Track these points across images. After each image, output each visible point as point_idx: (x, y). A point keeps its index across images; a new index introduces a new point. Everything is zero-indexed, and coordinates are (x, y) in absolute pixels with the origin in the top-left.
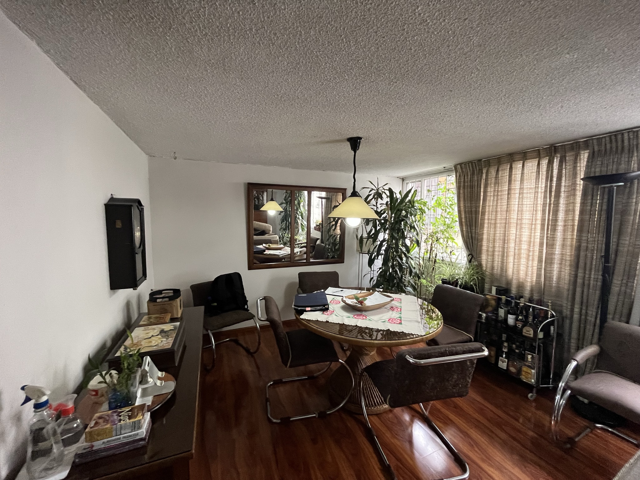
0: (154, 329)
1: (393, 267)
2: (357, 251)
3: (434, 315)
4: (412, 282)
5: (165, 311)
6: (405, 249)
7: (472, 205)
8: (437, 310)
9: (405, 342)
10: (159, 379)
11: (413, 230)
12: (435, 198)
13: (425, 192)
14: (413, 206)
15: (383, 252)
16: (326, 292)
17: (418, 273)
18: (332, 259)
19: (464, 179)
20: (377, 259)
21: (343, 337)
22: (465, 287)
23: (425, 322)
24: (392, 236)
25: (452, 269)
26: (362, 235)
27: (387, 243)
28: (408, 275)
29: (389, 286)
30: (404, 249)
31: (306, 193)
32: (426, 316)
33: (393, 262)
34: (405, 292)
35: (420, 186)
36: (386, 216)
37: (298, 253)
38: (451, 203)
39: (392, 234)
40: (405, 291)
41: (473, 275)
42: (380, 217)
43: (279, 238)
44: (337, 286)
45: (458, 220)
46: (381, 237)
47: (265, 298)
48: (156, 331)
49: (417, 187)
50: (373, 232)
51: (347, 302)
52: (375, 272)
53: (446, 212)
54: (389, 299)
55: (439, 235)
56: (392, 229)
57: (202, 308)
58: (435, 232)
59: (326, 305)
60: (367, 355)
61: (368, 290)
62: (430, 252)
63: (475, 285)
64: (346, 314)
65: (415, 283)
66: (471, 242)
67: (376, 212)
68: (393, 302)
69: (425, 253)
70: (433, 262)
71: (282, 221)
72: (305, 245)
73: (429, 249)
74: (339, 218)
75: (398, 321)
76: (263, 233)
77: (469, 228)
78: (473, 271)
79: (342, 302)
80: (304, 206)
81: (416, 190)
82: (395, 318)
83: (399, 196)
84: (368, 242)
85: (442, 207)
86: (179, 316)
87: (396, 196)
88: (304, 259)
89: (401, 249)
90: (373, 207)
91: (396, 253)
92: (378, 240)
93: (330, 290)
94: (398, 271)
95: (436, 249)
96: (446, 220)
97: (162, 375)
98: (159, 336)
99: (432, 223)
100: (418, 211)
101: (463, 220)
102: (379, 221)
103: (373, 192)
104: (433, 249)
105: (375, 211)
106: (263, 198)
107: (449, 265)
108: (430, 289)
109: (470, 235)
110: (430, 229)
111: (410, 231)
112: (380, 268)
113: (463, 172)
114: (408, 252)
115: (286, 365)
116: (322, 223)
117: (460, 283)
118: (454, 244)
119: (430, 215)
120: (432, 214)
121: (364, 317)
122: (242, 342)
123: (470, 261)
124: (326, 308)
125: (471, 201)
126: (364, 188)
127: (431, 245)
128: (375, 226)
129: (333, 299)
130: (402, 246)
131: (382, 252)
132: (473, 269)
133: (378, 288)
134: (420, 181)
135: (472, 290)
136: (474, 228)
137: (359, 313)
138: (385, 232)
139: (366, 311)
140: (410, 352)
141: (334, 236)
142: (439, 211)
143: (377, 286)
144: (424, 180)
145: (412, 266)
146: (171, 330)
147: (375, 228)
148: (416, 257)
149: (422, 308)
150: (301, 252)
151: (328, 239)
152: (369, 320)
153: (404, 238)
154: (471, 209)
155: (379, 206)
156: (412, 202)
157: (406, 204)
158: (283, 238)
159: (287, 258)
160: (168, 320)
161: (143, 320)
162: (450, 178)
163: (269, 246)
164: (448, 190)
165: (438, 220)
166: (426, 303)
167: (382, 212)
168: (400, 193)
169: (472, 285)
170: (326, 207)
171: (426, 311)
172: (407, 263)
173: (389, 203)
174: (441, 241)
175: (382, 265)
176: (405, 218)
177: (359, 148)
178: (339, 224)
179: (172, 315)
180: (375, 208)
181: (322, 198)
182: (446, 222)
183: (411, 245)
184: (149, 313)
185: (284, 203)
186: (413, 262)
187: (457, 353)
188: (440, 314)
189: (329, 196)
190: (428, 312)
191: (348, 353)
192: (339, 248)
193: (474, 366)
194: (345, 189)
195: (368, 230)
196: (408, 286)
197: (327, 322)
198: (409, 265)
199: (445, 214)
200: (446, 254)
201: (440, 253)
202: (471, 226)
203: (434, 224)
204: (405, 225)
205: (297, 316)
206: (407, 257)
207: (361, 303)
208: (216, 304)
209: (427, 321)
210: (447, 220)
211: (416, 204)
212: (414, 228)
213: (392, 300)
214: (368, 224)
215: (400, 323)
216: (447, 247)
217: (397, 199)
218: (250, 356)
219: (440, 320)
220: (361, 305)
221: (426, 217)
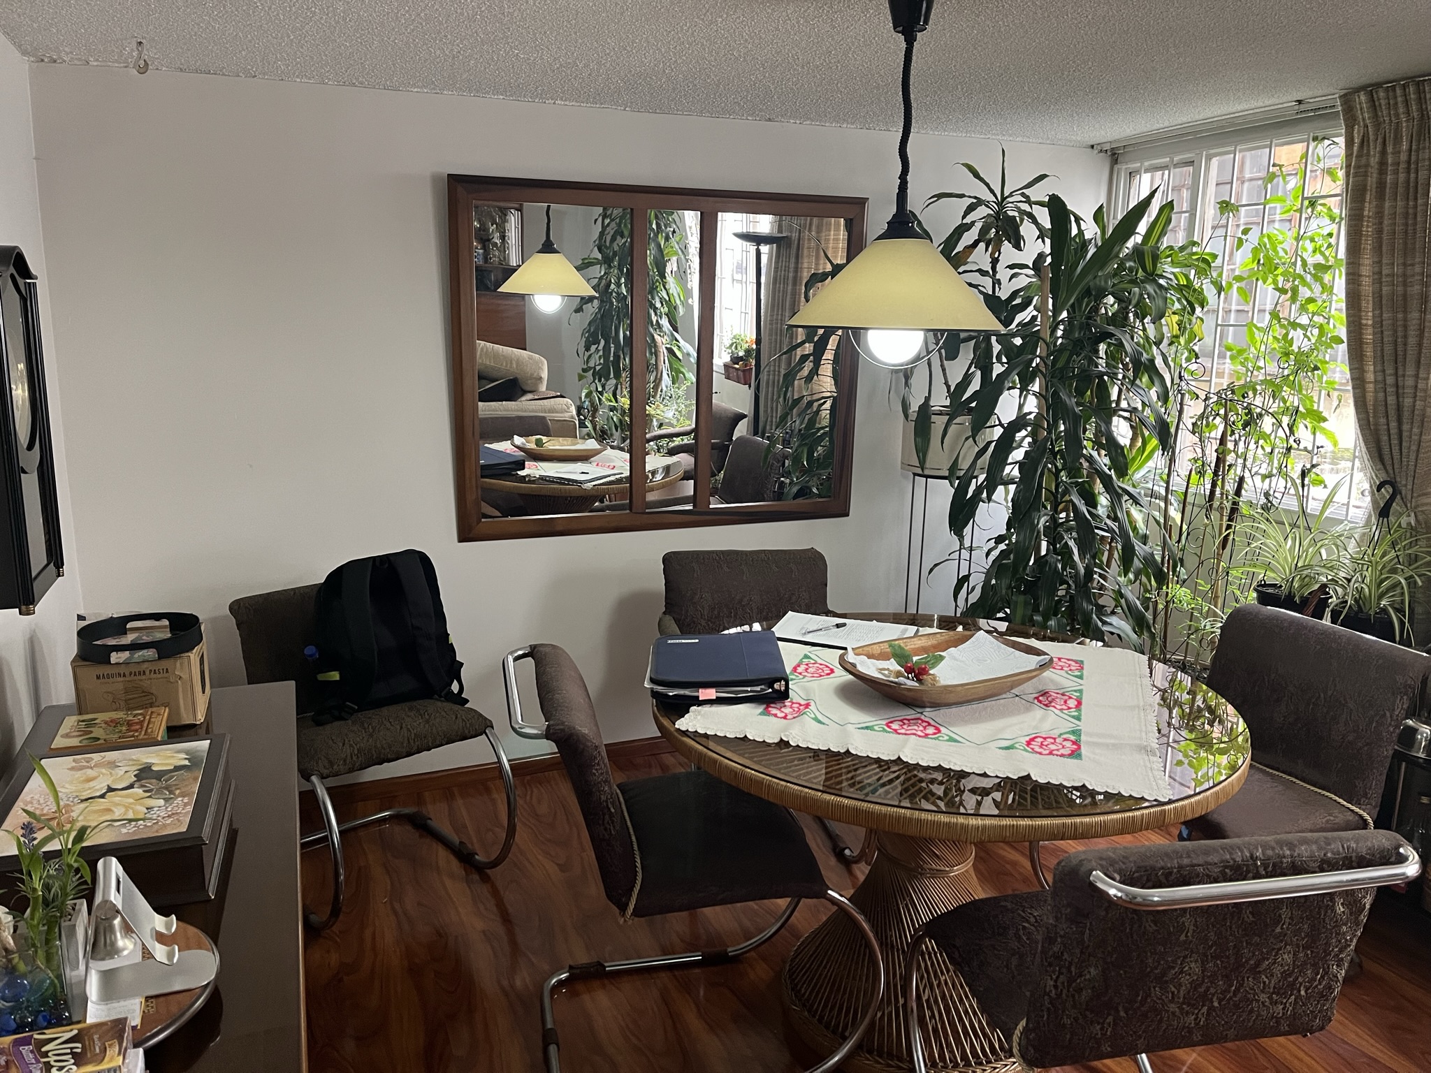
0: (113, 765)
1: (1054, 532)
2: (906, 465)
3: (1216, 732)
4: (1130, 596)
5: (142, 699)
6: (1107, 460)
7: (1409, 271)
8: (1230, 709)
9: (1090, 825)
10: (160, 938)
11: (1145, 379)
12: (1253, 237)
13: (1209, 212)
14: (1152, 277)
15: (1016, 472)
16: (779, 630)
17: (1158, 558)
18: (800, 501)
19: (1383, 153)
20: (989, 499)
21: (846, 801)
22: (1356, 617)
23: (1180, 756)
24: (1052, 403)
25: (1305, 543)
26: (928, 399)
27: (1033, 434)
28: (1115, 567)
29: (1036, 610)
30: (1103, 460)
31: (691, 219)
32: (1185, 733)
33: (1056, 510)
34: (1098, 636)
35: (1189, 181)
36: (1034, 318)
37: (659, 477)
38: (1319, 259)
39: (1055, 394)
40: (1102, 633)
41: (1394, 571)
42: (1007, 323)
43: (579, 414)
44: (817, 606)
45: (1344, 337)
46: (1008, 407)
47: (533, 652)
48: (120, 772)
49: (1177, 189)
50: (975, 385)
51: (861, 668)
52: (978, 555)
53: (1294, 299)
54: (1032, 661)
55: (1258, 401)
56: (1057, 375)
57: (288, 689)
58: (1243, 386)
59: (779, 680)
60: (936, 874)
61: (947, 623)
62: (1216, 473)
63: (1400, 611)
64: (856, 717)
65: (1146, 601)
66: (1394, 431)
67: (992, 302)
68: (1047, 674)
69: (1194, 477)
70: (1226, 513)
71: (591, 341)
72: (687, 440)
73: (1212, 457)
74: (830, 331)
75: (1068, 744)
76: (511, 388)
77: (1390, 371)
78: (1393, 554)
79: (839, 671)
80: (682, 275)
81: (1170, 205)
82: (1055, 733)
83: (1091, 230)
84: (952, 429)
85: (1280, 279)
86: (200, 718)
87: (1081, 232)
88: (684, 500)
89: (1090, 459)
90: (976, 278)
91: (1069, 476)
92: (993, 420)
93: (792, 624)
94: (1076, 551)
95: (1240, 461)
96: (1292, 334)
97: (168, 926)
98: (138, 791)
99: (1230, 349)
100: (1173, 296)
101: (1369, 337)
102: (1002, 339)
103: (982, 211)
104: (1230, 458)
105: (985, 295)
106: (503, 237)
107: (1294, 525)
108: (1206, 624)
109: (1391, 400)
110: (1220, 375)
111: (1133, 383)
112: (999, 540)
113: (1378, 125)
114: (1122, 471)
115: (623, 908)
116: (758, 351)
117: (1333, 601)
118: (1321, 439)
119: (1228, 312)
120: (1234, 307)
121: (930, 730)
122: (441, 823)
123: (1383, 512)
124: (775, 691)
125: (1407, 251)
126: (940, 196)
127: (1223, 441)
128: (985, 362)
129: (806, 657)
130: (1098, 445)
131: (1012, 471)
132: (1393, 545)
133: (990, 616)
134: (1191, 163)
135: (1385, 631)
136: (1410, 371)
137: (910, 713)
138: (1024, 389)
139: (936, 705)
140: (1112, 862)
141: (810, 404)
142: (1266, 295)
143: (985, 608)
144: (1209, 159)
145: (1135, 529)
146: (177, 768)
147: (986, 370)
148: (1153, 494)
149: (1167, 701)
150: (667, 469)
151: (783, 419)
152: (951, 740)
153: (1106, 411)
154: (1405, 284)
155: (1003, 274)
156: (1147, 258)
157: (1121, 266)
158: (595, 410)
159: (619, 494)
160: (161, 734)
161: (62, 731)
162: (1321, 149)
163: (539, 443)
164: (1313, 204)
165: (1258, 336)
166: (1187, 681)
167: (1018, 301)
168: (1098, 216)
169: (1384, 610)
170: (776, 280)
171: (1182, 717)
172: (1115, 519)
173: (1049, 260)
174: (1267, 424)
175: (1009, 525)
176: (1111, 329)
177: (926, 22)
178: (829, 355)
179: (174, 712)
180: (987, 283)
181: (757, 239)
182: (1291, 343)
183: (1133, 440)
184: (81, 706)
185: (598, 262)
186: (1137, 515)
187: (1297, 869)
188: (1242, 725)
189: (790, 229)
190: (1191, 718)
191: (862, 871)
192: (829, 454)
193: (1364, 918)
194: (861, 203)
195: (955, 379)
196: (1113, 613)
197: (783, 744)
198: (1121, 527)
199: (1290, 311)
200: (1282, 482)
201: (1258, 479)
202: (1398, 360)
203: (1238, 354)
204: (1112, 357)
205: (666, 722)
206: (1116, 495)
207: (919, 673)
208: (335, 676)
209: (1186, 756)
210: (1296, 335)
211: (1167, 268)
212: (1151, 368)
213: (1043, 667)
214: (952, 355)
215: (1075, 754)
216: (1289, 449)
217: (1084, 244)
218: (476, 877)
219: (1240, 749)
220: (919, 681)
221: (1206, 325)
